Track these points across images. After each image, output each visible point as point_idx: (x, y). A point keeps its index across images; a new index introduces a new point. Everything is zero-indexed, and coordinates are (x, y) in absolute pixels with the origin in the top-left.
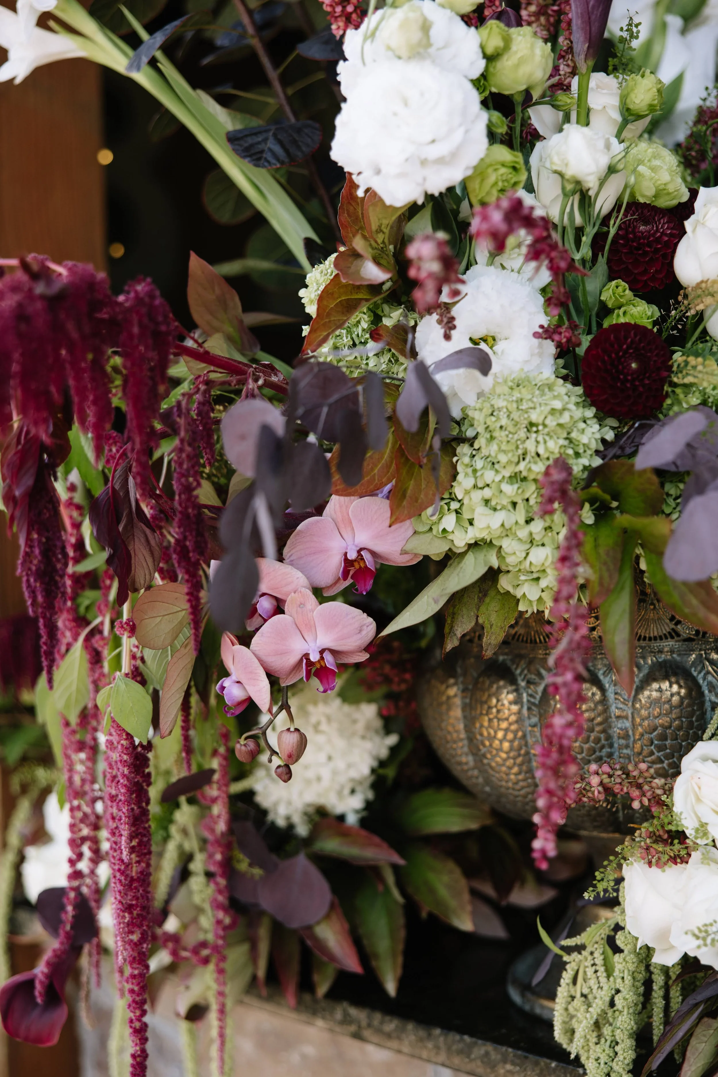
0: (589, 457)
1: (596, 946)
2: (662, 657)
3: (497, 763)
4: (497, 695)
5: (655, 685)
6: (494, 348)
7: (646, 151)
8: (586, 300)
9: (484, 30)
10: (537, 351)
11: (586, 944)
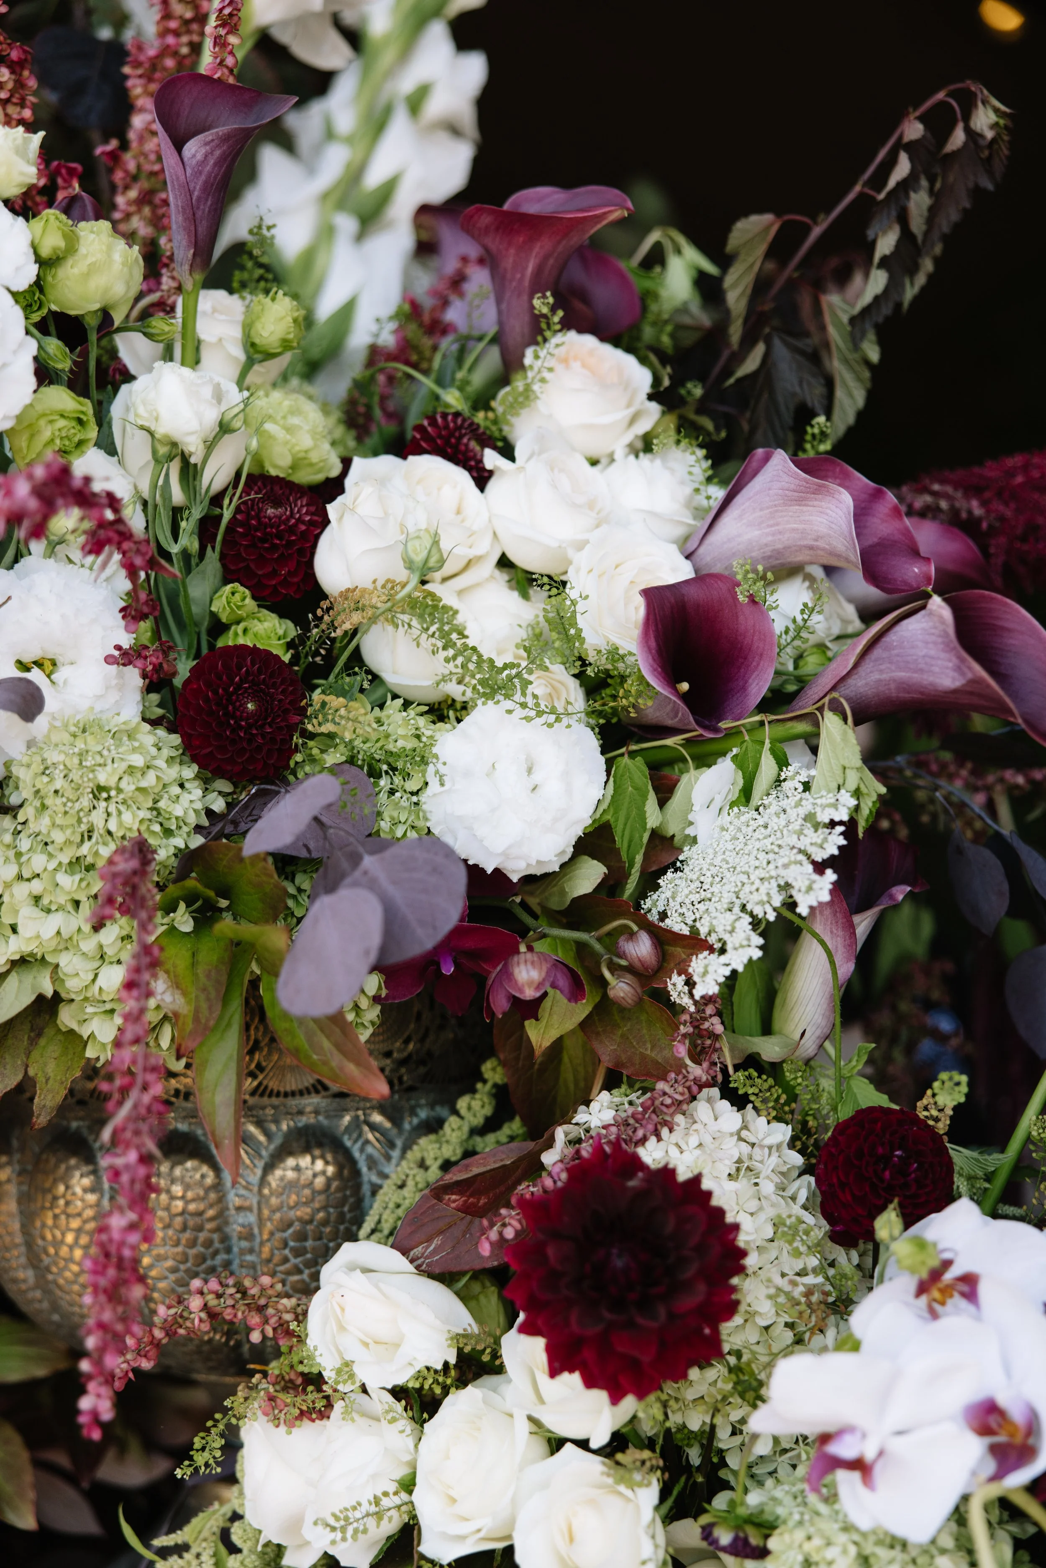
0: (185, 835)
1: (204, 1544)
2: (303, 1121)
3: (66, 1280)
4: (65, 1179)
5: (291, 1162)
6: (53, 677)
7: (280, 404)
8: (190, 610)
9: (37, 224)
10: (114, 682)
11: (191, 1543)
